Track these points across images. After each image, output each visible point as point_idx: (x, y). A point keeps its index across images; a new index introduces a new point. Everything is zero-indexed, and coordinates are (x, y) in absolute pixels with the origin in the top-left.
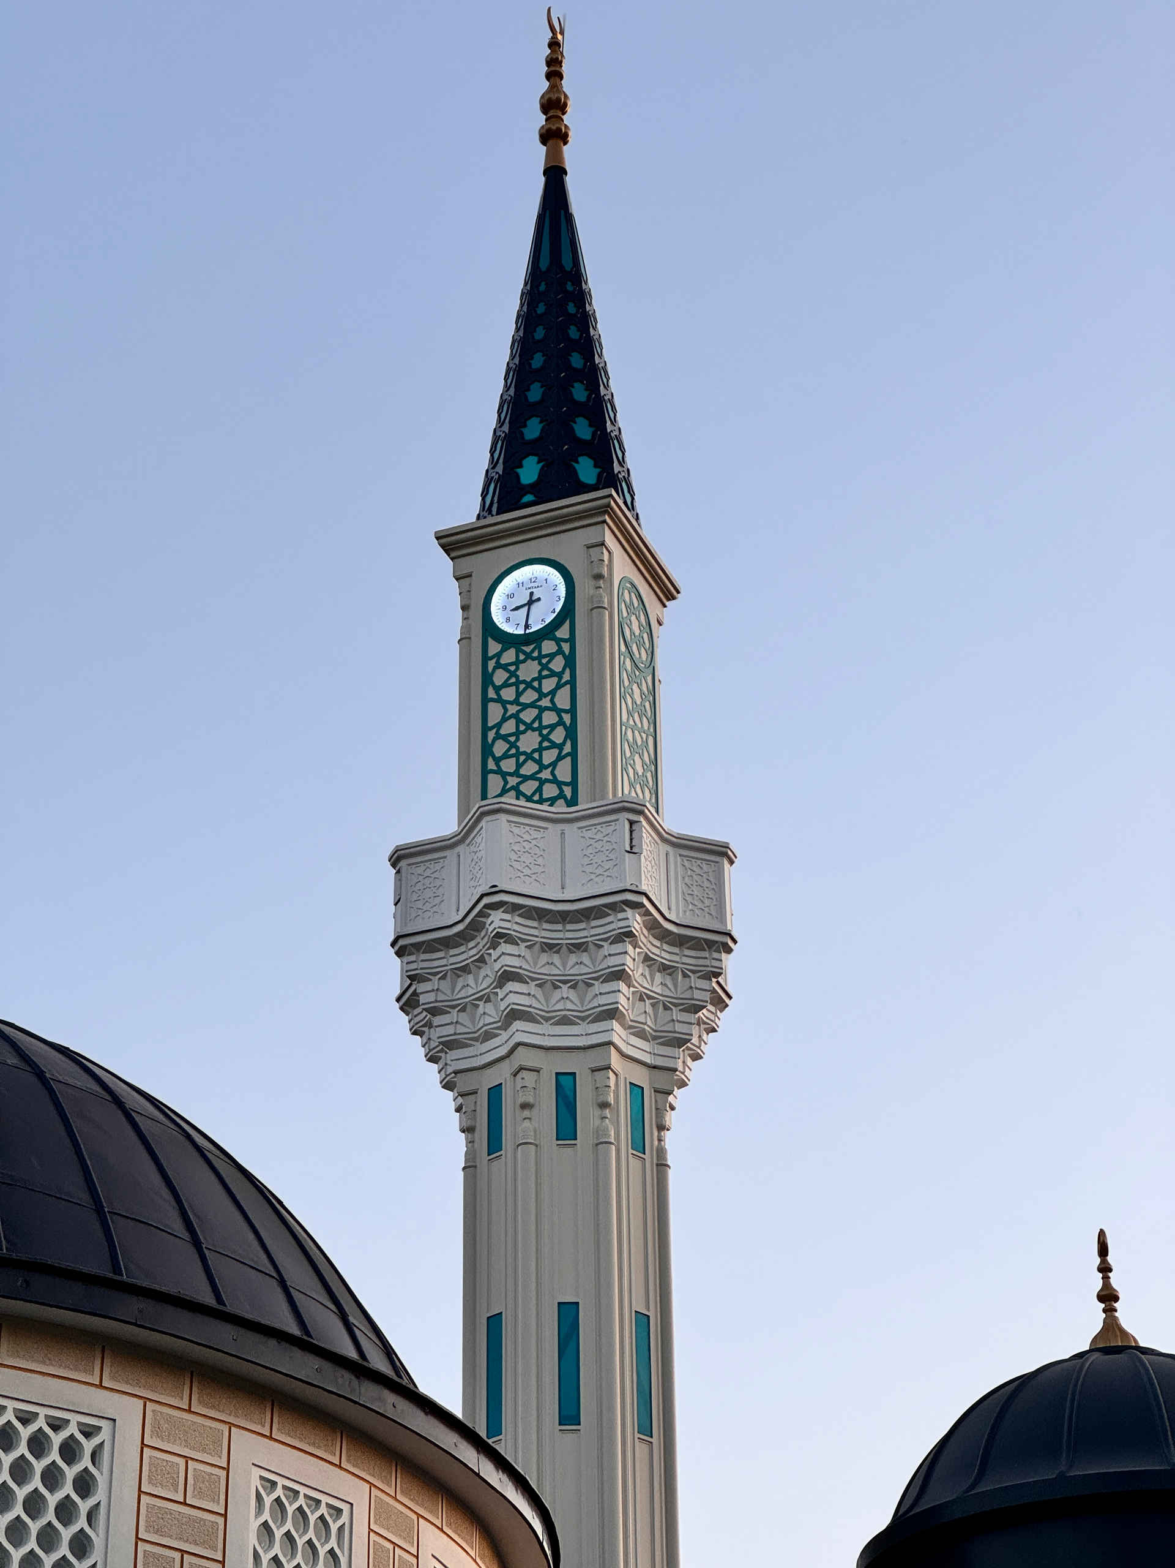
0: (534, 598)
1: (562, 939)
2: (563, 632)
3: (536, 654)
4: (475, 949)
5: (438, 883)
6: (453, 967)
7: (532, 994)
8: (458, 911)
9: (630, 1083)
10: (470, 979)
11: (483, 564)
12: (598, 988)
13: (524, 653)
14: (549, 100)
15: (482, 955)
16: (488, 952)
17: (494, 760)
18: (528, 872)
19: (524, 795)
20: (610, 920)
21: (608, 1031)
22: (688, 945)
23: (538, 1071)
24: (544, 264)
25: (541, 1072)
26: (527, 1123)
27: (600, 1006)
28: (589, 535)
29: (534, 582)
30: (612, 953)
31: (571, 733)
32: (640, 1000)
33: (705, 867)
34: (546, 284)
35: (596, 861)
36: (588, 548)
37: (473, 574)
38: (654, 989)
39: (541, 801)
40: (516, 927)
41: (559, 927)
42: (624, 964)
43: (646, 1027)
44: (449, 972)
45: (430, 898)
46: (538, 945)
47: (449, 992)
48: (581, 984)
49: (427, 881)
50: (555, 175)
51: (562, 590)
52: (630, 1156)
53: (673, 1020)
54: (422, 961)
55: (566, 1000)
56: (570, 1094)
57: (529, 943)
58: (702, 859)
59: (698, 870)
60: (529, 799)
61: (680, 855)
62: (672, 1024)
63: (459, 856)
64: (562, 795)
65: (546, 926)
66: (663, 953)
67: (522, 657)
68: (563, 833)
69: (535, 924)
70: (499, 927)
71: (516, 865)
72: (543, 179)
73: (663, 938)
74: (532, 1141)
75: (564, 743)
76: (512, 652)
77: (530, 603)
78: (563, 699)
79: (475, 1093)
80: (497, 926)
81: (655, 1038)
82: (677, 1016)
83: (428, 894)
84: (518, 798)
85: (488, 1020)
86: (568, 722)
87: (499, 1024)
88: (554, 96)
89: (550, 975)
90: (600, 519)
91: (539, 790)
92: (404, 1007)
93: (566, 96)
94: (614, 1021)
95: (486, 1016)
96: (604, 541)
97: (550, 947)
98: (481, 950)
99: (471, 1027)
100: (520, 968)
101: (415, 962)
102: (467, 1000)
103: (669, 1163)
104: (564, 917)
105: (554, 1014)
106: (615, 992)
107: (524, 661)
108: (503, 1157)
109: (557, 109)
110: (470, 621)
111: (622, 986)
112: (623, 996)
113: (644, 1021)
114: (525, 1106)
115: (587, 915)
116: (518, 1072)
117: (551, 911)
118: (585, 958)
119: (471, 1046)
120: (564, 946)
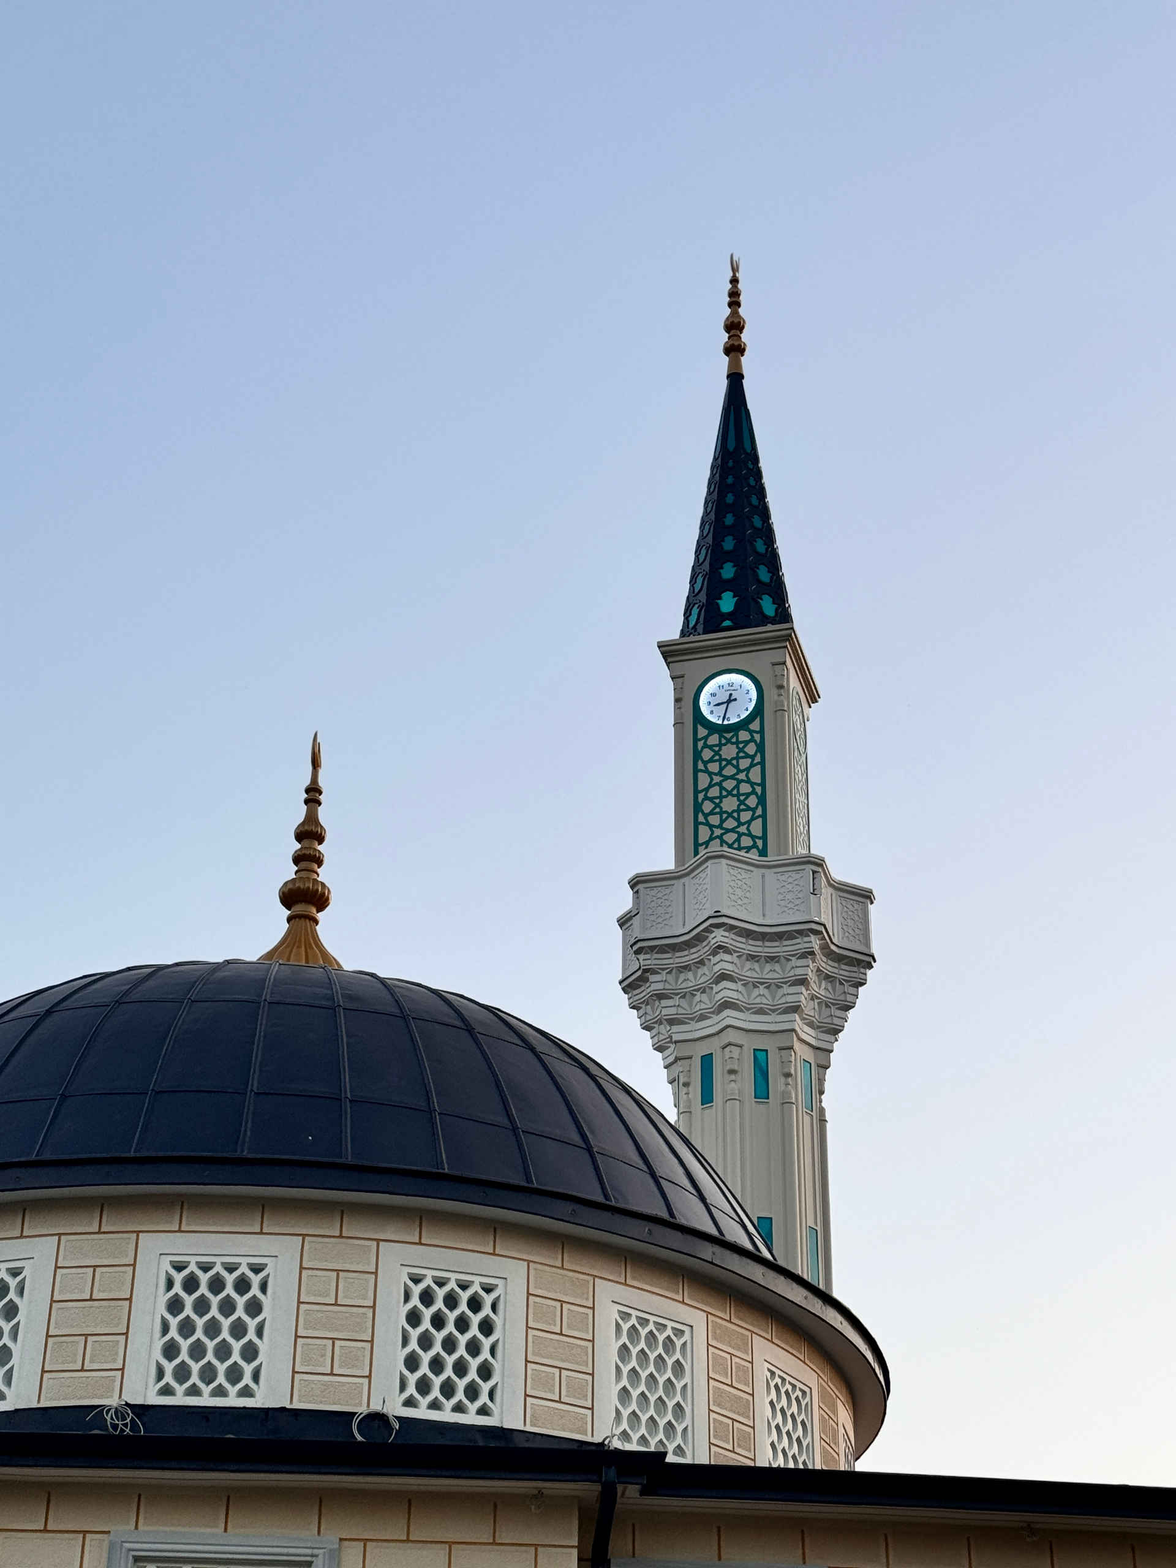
0: (732, 698)
1: (761, 952)
2: (755, 726)
3: (734, 740)
4: (696, 954)
5: (667, 903)
6: (677, 965)
7: (739, 990)
8: (684, 925)
9: (804, 1060)
10: (690, 975)
11: (694, 668)
12: (786, 989)
13: (725, 738)
14: (732, 322)
15: (702, 959)
16: (709, 957)
17: (703, 815)
18: (740, 902)
19: (727, 843)
20: (798, 942)
21: (792, 1021)
22: (843, 962)
23: (741, 1047)
24: (731, 445)
25: (743, 1047)
26: (733, 1084)
27: (787, 1003)
28: (775, 656)
29: (731, 686)
30: (798, 965)
31: (762, 801)
32: (811, 1000)
33: (856, 906)
34: (734, 462)
35: (789, 898)
36: (773, 665)
37: (686, 676)
38: (821, 993)
39: (739, 849)
40: (732, 942)
41: (759, 943)
42: (807, 975)
43: (815, 1020)
44: (674, 971)
45: (662, 913)
46: (745, 956)
47: (674, 984)
48: (773, 987)
49: (660, 901)
50: (735, 379)
51: (754, 694)
52: (804, 1113)
53: (831, 1015)
54: (656, 959)
55: (761, 997)
56: (764, 1065)
57: (741, 954)
58: (853, 900)
59: (850, 907)
60: (730, 846)
61: (840, 896)
62: (830, 1018)
63: (684, 885)
64: (755, 846)
65: (751, 942)
66: (828, 966)
67: (724, 741)
68: (763, 876)
69: (744, 940)
70: (721, 941)
71: (732, 897)
72: (726, 381)
73: (829, 955)
74: (737, 1098)
75: (757, 808)
76: (716, 736)
77: (729, 701)
78: (755, 775)
79: (690, 1058)
80: (719, 940)
81: (819, 1027)
82: (834, 1012)
83: (660, 910)
84: (722, 846)
85: (703, 1006)
86: (759, 792)
87: (712, 1010)
88: (736, 321)
89: (752, 978)
90: (784, 644)
91: (738, 840)
92: (626, 988)
93: (744, 321)
94: (796, 1015)
95: (702, 1004)
96: (785, 661)
97: (752, 957)
98: (701, 955)
99: (688, 1009)
100: (733, 971)
101: (649, 959)
102: (688, 990)
103: (827, 1119)
104: (763, 937)
105: (753, 1006)
106: (798, 993)
107: (725, 745)
108: (714, 1107)
109: (736, 330)
110: (682, 710)
111: (803, 990)
112: (802, 996)
113: (813, 1015)
114: (732, 1072)
115: (780, 936)
116: (728, 1045)
117: (755, 932)
118: (777, 967)
119: (689, 1023)
120: (763, 959)
